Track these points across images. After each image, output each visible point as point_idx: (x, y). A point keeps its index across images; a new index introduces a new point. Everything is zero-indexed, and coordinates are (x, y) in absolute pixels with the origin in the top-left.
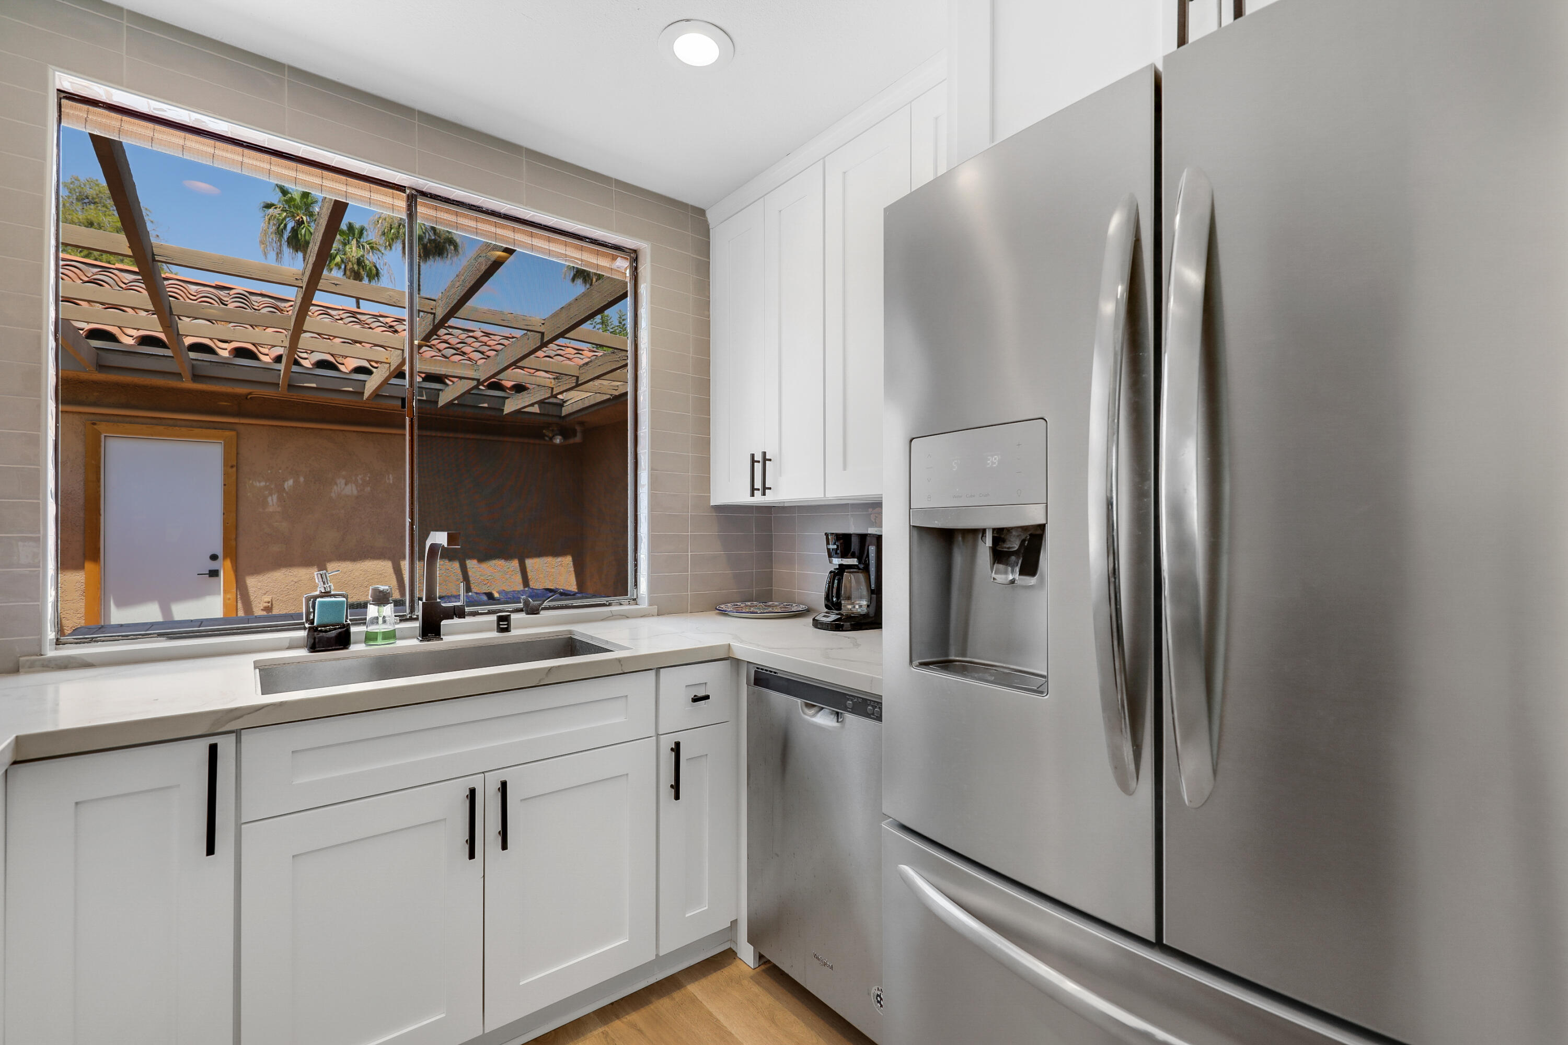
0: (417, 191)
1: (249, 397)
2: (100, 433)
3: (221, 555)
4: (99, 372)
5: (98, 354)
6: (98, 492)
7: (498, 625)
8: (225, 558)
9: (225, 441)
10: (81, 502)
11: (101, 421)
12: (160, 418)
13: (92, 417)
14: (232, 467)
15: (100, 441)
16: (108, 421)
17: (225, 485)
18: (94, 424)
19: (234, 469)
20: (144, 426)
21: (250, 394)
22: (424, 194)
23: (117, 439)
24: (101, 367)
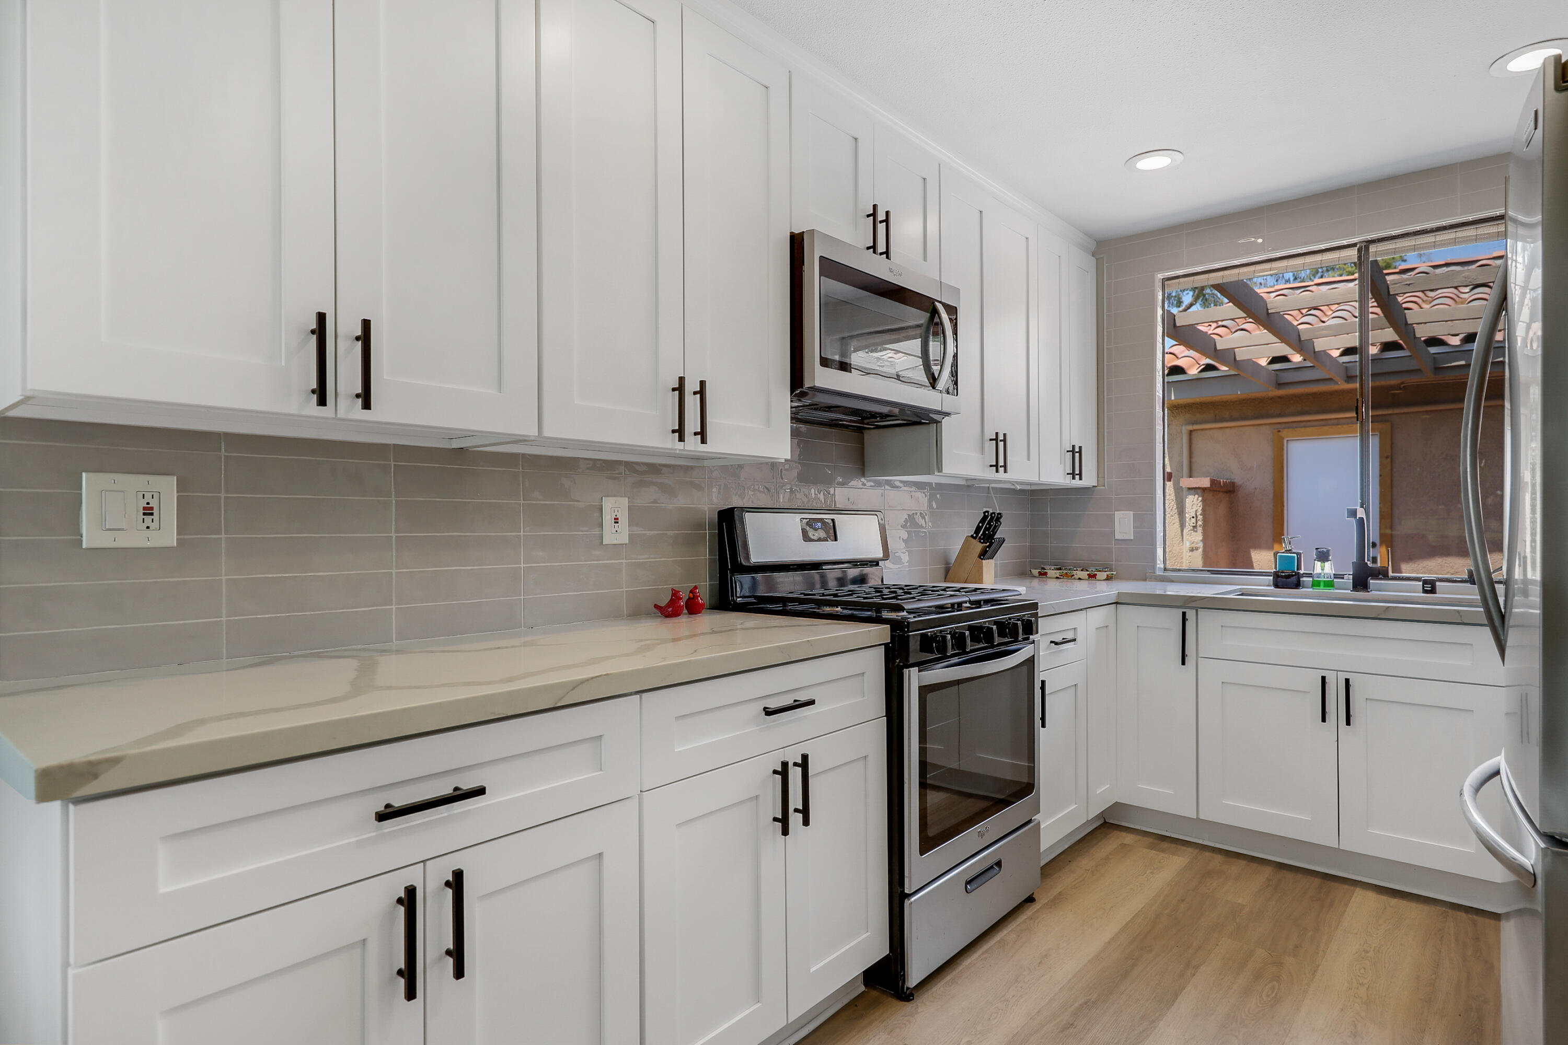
0: (1366, 242)
1: (1402, 386)
2: (1283, 439)
3: (1378, 542)
4: (1278, 389)
5: (1277, 375)
6: (1282, 488)
7: (1423, 587)
8: (1381, 544)
9: (1380, 432)
10: (1271, 496)
11: (1284, 428)
12: (1326, 420)
13: (1279, 426)
14: (1387, 457)
15: (1283, 445)
16: (1288, 428)
17: (1380, 476)
18: (1279, 431)
19: (1389, 460)
20: (1313, 428)
21: (1403, 383)
22: (1372, 241)
23: (1298, 442)
24: (1280, 385)
